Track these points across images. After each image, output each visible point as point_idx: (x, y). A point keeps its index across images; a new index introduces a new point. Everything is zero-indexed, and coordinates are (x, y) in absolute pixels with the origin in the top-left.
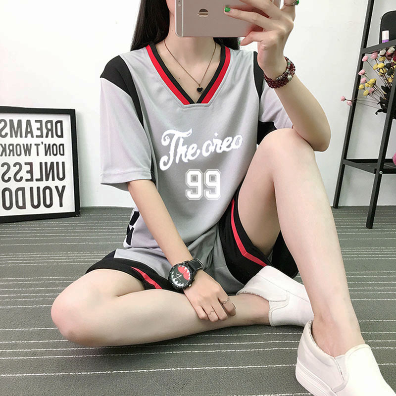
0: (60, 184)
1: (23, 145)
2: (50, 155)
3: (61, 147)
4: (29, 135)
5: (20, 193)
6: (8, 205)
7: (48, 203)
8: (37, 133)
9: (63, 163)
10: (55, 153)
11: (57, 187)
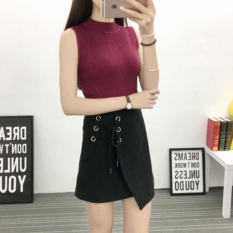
0: (197, 180)
1: (183, 163)
2: (193, 167)
3: (198, 164)
4: (186, 159)
5: (182, 183)
6: (177, 188)
7: (192, 188)
8: (188, 158)
9: (199, 171)
10: (195, 166)
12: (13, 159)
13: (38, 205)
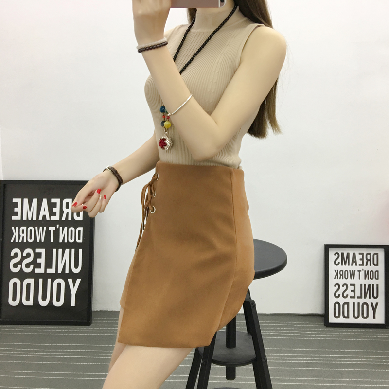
0: (374, 301)
1: (350, 271)
2: (368, 279)
3: (377, 273)
4: (354, 264)
5: (346, 306)
6: (337, 315)
7: (365, 315)
8: (359, 262)
9: (377, 285)
10: (372, 277)
11: (372, 304)
12: (60, 251)
13: (98, 330)
